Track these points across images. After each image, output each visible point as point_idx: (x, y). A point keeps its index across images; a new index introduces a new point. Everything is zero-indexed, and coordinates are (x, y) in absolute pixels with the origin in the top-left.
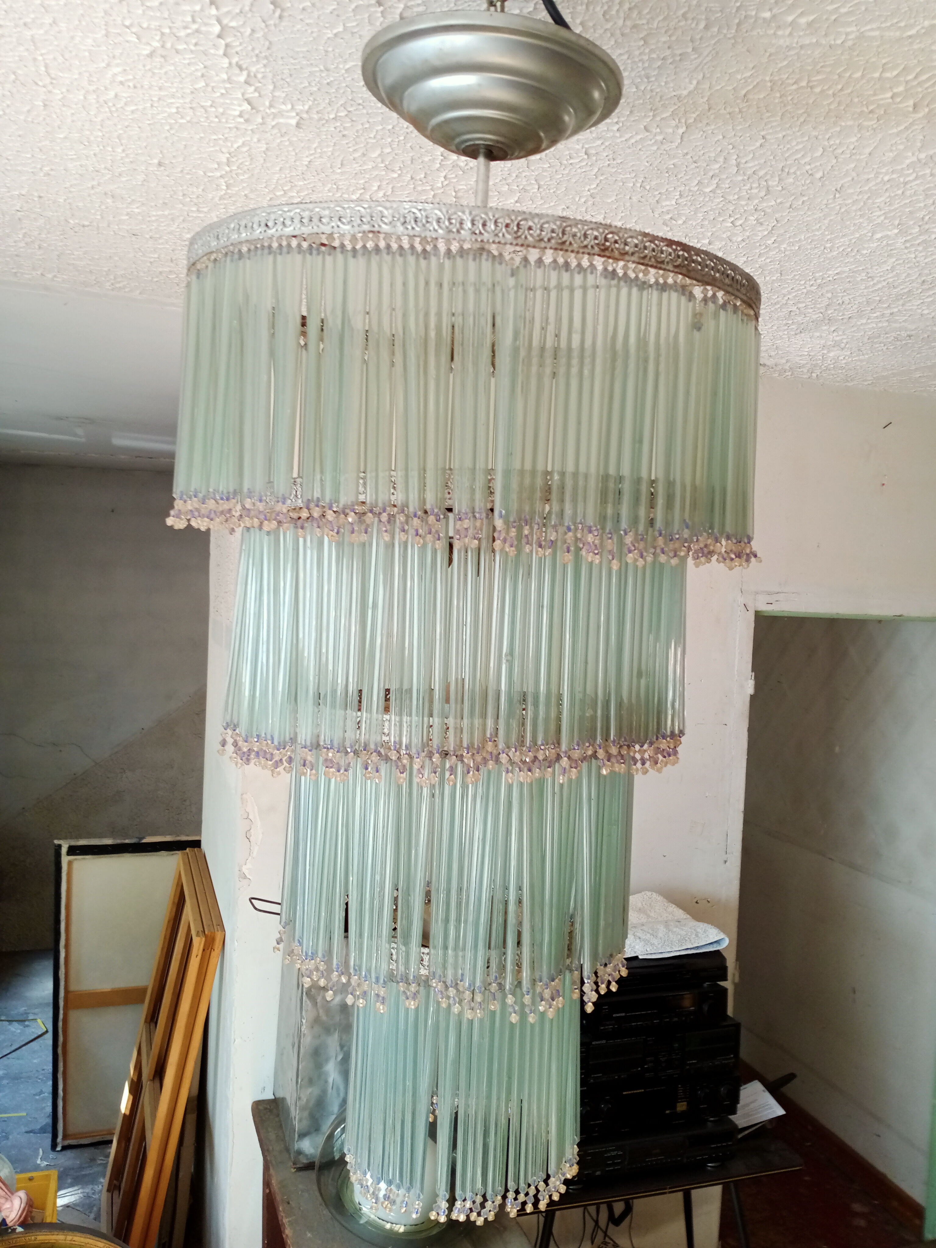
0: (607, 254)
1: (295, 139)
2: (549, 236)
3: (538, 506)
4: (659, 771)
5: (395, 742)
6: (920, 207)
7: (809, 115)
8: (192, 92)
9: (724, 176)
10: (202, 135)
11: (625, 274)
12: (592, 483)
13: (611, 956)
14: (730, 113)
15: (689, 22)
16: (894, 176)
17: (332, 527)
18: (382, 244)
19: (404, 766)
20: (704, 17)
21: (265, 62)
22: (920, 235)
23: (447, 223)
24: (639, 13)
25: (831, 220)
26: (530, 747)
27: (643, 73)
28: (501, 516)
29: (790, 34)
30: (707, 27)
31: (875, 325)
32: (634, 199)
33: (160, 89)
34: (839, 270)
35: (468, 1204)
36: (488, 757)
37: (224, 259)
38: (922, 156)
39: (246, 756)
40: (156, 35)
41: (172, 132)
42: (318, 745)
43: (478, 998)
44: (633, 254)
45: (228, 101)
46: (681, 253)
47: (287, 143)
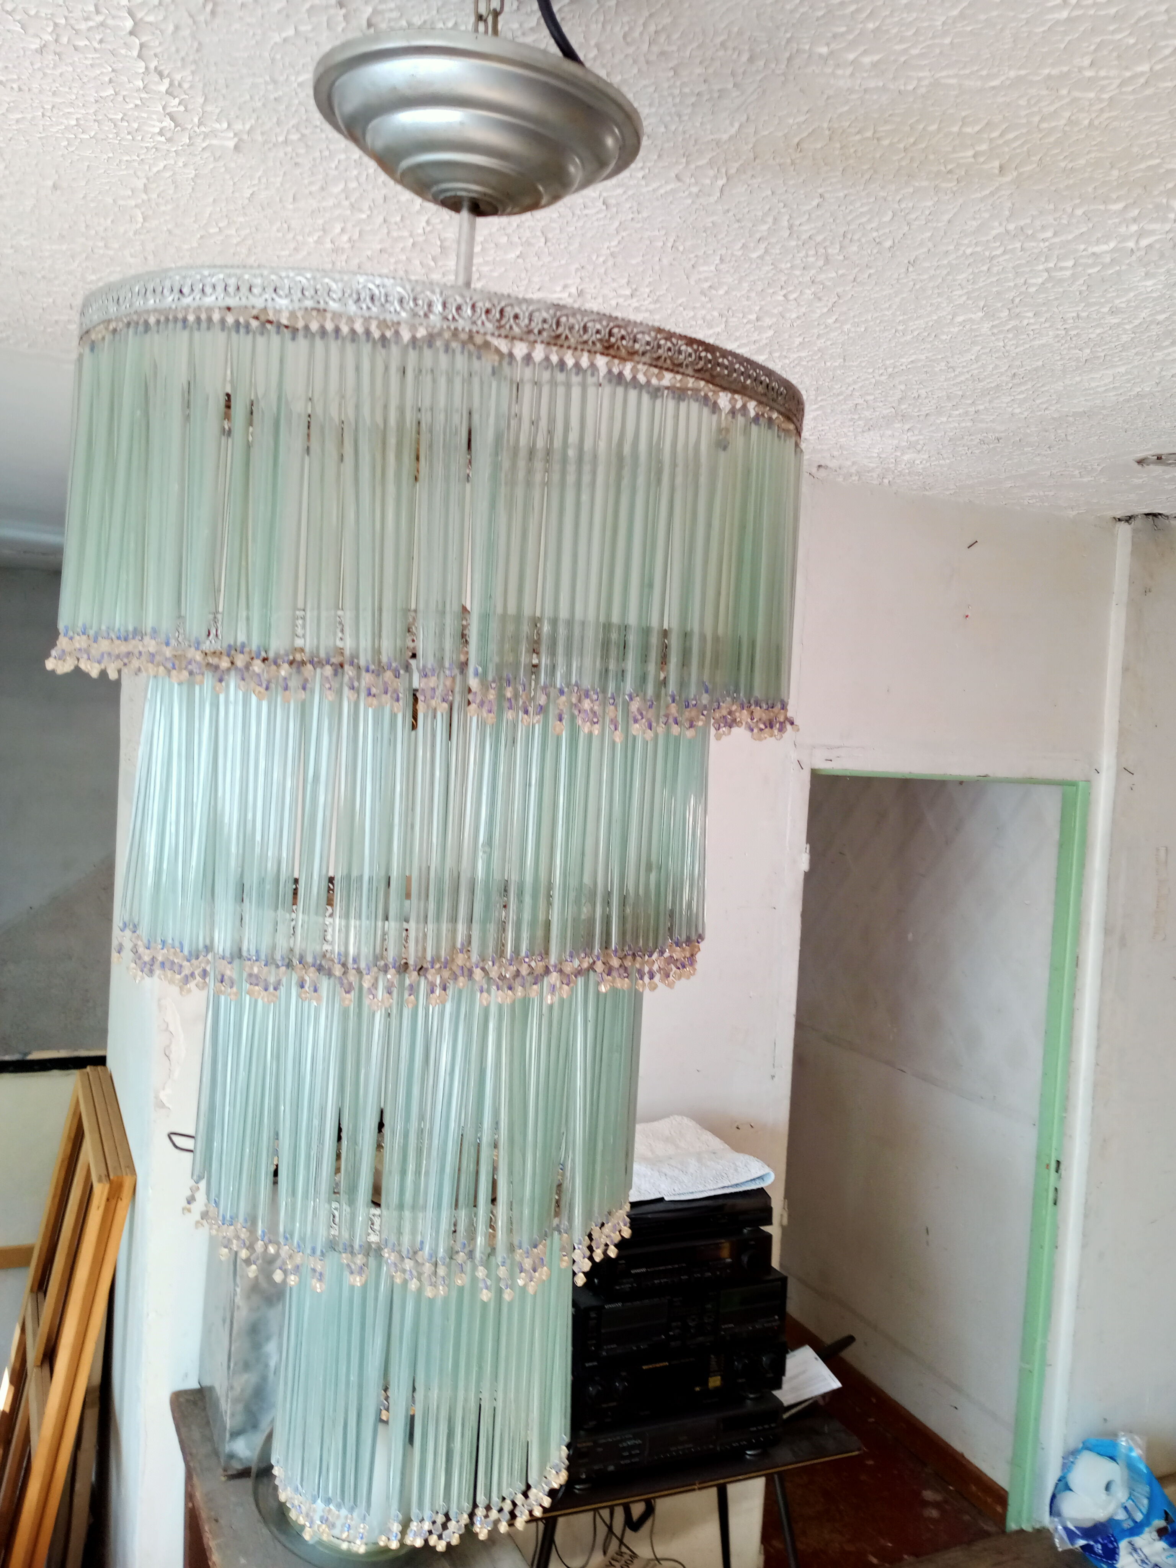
0: (612, 352)
1: (233, 165)
2: (540, 326)
3: (524, 659)
4: (671, 986)
5: (339, 954)
6: (1009, 287)
7: (875, 172)
8: (96, 101)
9: (774, 240)
10: (111, 155)
11: (634, 378)
12: (590, 633)
13: (610, 1213)
14: (780, 165)
15: (730, 52)
16: (979, 249)
17: (261, 681)
18: (329, 326)
19: (350, 984)
20: (747, 47)
21: (193, 67)
22: (1010, 320)
23: (411, 304)
24: (669, 37)
25: (903, 299)
26: (511, 960)
27: (673, 110)
28: (476, 674)
29: (852, 75)
30: (751, 60)
31: (957, 425)
32: (665, 261)
33: (54, 94)
34: (913, 358)
35: (427, 1526)
36: (458, 972)
37: (125, 330)
38: (1011, 227)
39: (148, 966)
40: (47, 25)
41: (70, 149)
42: (240, 956)
43: (442, 1271)
44: (644, 354)
45: (145, 115)
46: (703, 354)
47: (223, 169)
